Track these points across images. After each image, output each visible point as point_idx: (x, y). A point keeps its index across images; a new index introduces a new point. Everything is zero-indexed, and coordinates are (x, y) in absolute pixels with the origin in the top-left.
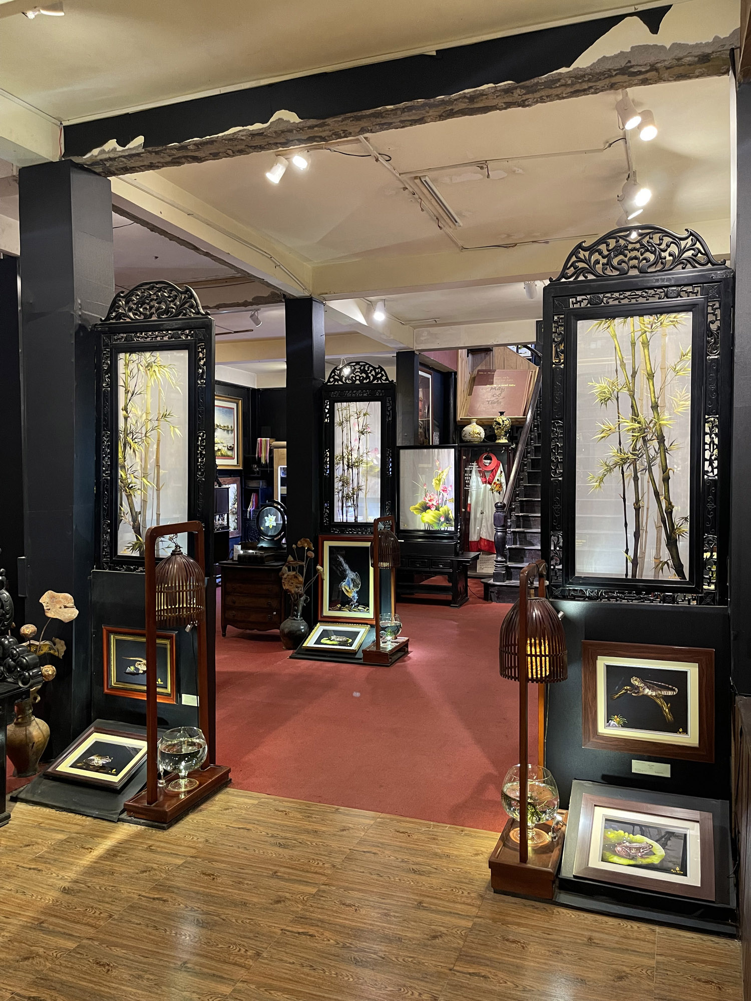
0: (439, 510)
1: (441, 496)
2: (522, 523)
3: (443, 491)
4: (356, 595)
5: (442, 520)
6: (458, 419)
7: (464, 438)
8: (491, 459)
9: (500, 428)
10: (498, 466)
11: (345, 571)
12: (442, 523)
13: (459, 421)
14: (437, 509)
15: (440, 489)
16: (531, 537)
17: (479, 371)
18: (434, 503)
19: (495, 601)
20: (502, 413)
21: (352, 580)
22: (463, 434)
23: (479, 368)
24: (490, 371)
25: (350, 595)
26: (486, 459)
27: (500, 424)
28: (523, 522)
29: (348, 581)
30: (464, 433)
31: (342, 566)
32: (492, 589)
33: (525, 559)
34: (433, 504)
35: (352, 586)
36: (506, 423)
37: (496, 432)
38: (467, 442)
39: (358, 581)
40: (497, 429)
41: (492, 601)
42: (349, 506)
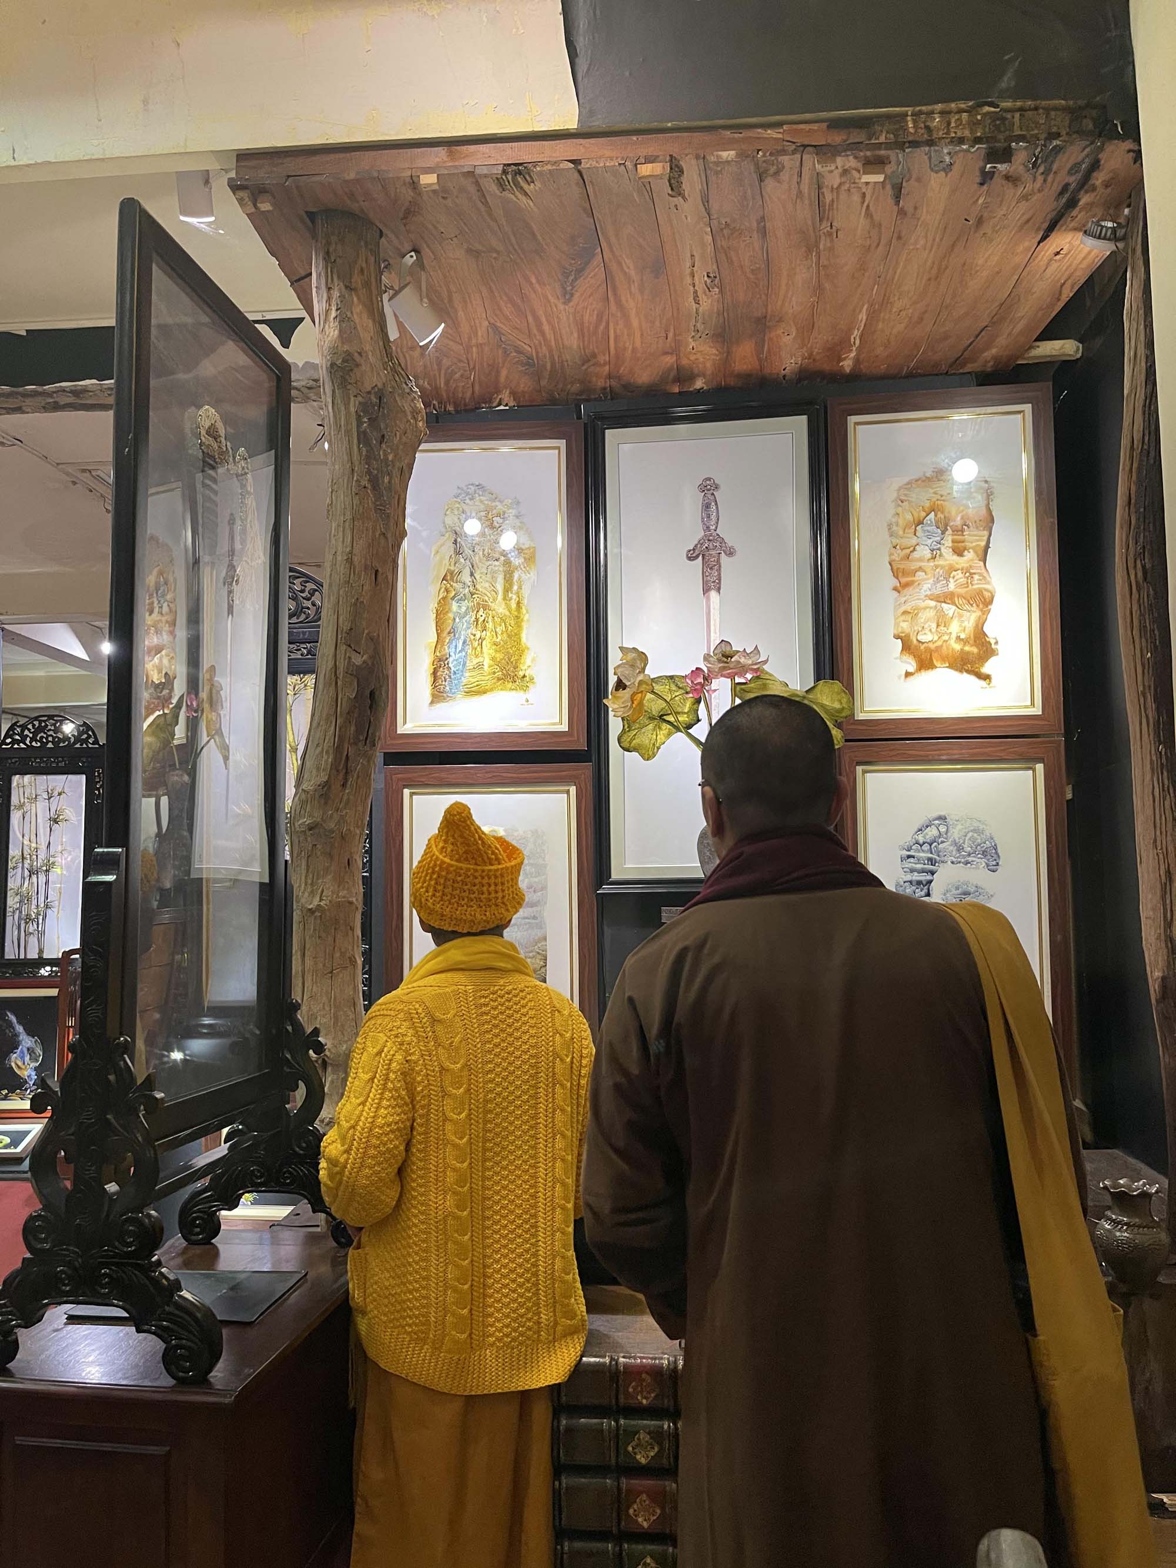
4: (34, 1073)
11: (16, 1035)
21: (28, 1049)
25: (24, 1074)
29: (22, 1052)
31: (14, 1028)
35: (27, 1058)
39: (39, 1051)
42: (31, 933)
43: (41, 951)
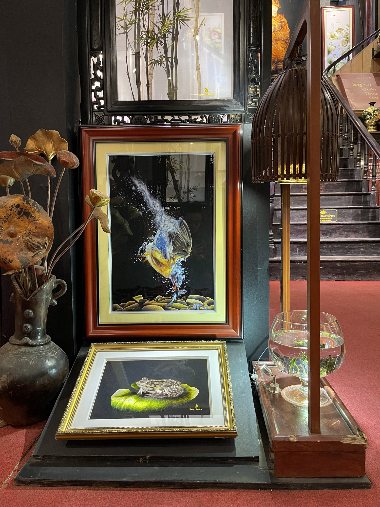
4: (180, 271)
11: (151, 215)
21: (171, 236)
25: (167, 273)
29: (161, 239)
31: (145, 204)
35: (169, 249)
39: (186, 238)
42: (156, 62)
43: (173, 90)
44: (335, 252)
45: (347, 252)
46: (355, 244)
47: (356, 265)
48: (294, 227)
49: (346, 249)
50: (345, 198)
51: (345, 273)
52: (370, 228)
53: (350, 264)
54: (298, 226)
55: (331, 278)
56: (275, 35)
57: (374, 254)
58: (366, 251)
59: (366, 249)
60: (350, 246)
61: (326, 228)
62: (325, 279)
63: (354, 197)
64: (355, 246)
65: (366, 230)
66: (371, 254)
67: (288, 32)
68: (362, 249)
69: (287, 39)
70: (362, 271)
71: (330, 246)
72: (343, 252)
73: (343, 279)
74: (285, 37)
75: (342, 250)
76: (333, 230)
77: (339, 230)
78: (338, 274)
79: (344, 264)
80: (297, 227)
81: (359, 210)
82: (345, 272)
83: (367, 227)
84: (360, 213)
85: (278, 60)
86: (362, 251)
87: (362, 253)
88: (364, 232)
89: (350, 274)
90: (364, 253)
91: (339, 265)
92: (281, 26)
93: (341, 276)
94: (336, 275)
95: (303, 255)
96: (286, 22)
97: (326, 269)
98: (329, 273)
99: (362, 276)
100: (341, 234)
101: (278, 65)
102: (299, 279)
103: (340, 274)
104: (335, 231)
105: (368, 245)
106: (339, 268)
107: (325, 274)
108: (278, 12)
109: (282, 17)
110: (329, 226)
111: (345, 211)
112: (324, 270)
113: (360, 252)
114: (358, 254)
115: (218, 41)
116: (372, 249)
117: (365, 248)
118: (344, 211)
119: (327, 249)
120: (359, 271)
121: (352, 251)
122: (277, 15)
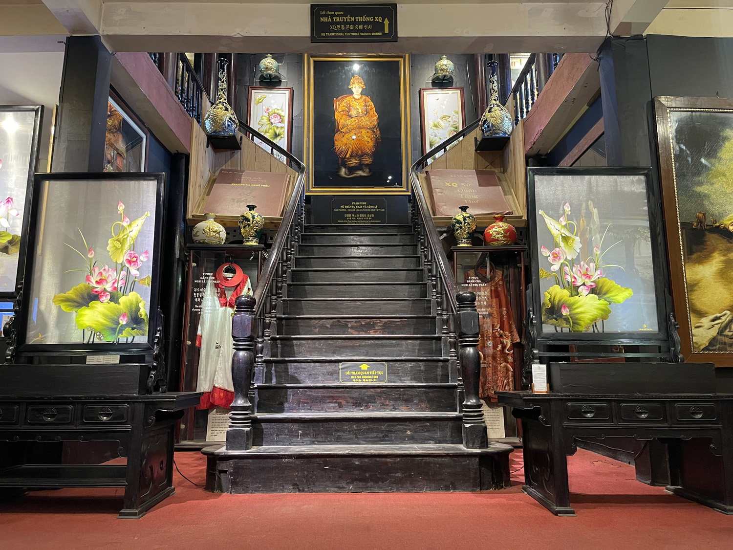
0: (117, 302)
1: (124, 273)
2: (279, 350)
3: (130, 262)
5: (123, 322)
6: (189, 216)
7: (195, 238)
8: (234, 272)
9: (249, 225)
10: (244, 282)
12: (123, 328)
13: (189, 219)
14: (114, 299)
15: (122, 259)
16: (296, 368)
17: (222, 170)
18: (108, 287)
19: (227, 491)
20: (251, 208)
22: (194, 233)
23: (223, 167)
24: (237, 171)
26: (227, 271)
27: (248, 220)
28: (282, 348)
30: (195, 230)
32: (222, 466)
33: (286, 405)
34: (105, 290)
36: (257, 218)
37: (242, 230)
38: (200, 243)
40: (244, 227)
41: (222, 491)
44: (364, 438)
45: (383, 437)
46: (397, 423)
47: (386, 463)
48: (306, 391)
49: (382, 432)
50: (407, 345)
51: (368, 478)
52: (431, 394)
53: (376, 460)
54: (313, 390)
55: (343, 488)
56: (358, 121)
57: (429, 442)
58: (416, 435)
59: (416, 432)
60: (388, 426)
61: (360, 394)
62: (333, 489)
63: (420, 343)
64: (396, 426)
65: (424, 398)
66: (424, 441)
67: (375, 118)
68: (409, 433)
69: (374, 126)
70: (397, 475)
71: (354, 427)
72: (377, 437)
73: (365, 489)
74: (372, 124)
75: (375, 434)
76: (370, 397)
77: (380, 397)
78: (356, 480)
79: (366, 460)
80: (312, 392)
81: (421, 364)
82: (367, 475)
83: (425, 392)
84: (422, 368)
85: (362, 152)
86: (408, 436)
87: (408, 440)
88: (422, 402)
89: (376, 481)
90: (413, 439)
91: (357, 463)
92: (366, 110)
93: (361, 484)
94: (352, 482)
95: (309, 442)
96: (373, 106)
97: (336, 470)
98: (340, 477)
99: (397, 484)
100: (384, 405)
101: (363, 159)
102: (286, 491)
103: (360, 480)
104: (375, 400)
105: (418, 425)
106: (357, 468)
107: (333, 481)
108: (361, 94)
109: (368, 99)
110: (364, 390)
111: (399, 364)
112: (331, 472)
113: (406, 437)
114: (402, 440)
115: (279, 125)
116: (425, 432)
117: (414, 430)
118: (397, 364)
119: (349, 432)
120: (393, 473)
121: (392, 436)
122: (360, 96)
